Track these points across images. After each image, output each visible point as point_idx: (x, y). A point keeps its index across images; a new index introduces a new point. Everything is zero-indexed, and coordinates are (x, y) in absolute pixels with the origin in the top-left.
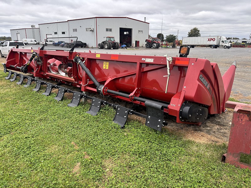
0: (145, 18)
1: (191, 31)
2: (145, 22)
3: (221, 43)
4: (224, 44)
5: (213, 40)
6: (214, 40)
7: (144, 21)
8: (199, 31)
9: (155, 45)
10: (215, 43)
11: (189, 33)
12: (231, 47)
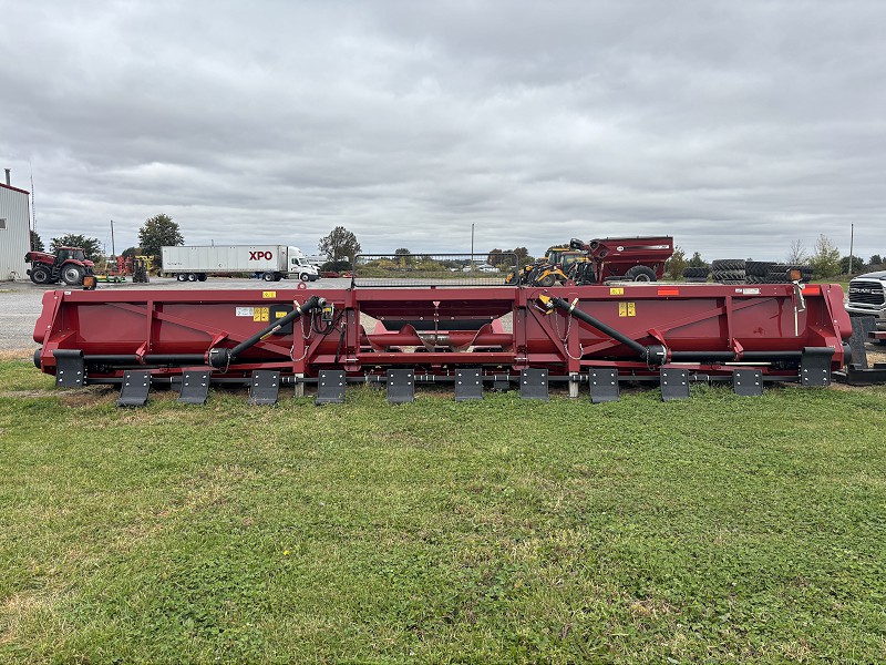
0: (7, 171)
1: (149, 224)
2: (8, 187)
3: (291, 266)
4: (301, 270)
5: (266, 255)
6: (268, 256)
7: (5, 183)
8: (175, 227)
9: (75, 272)
10: (272, 265)
11: (142, 231)
12: (319, 276)
